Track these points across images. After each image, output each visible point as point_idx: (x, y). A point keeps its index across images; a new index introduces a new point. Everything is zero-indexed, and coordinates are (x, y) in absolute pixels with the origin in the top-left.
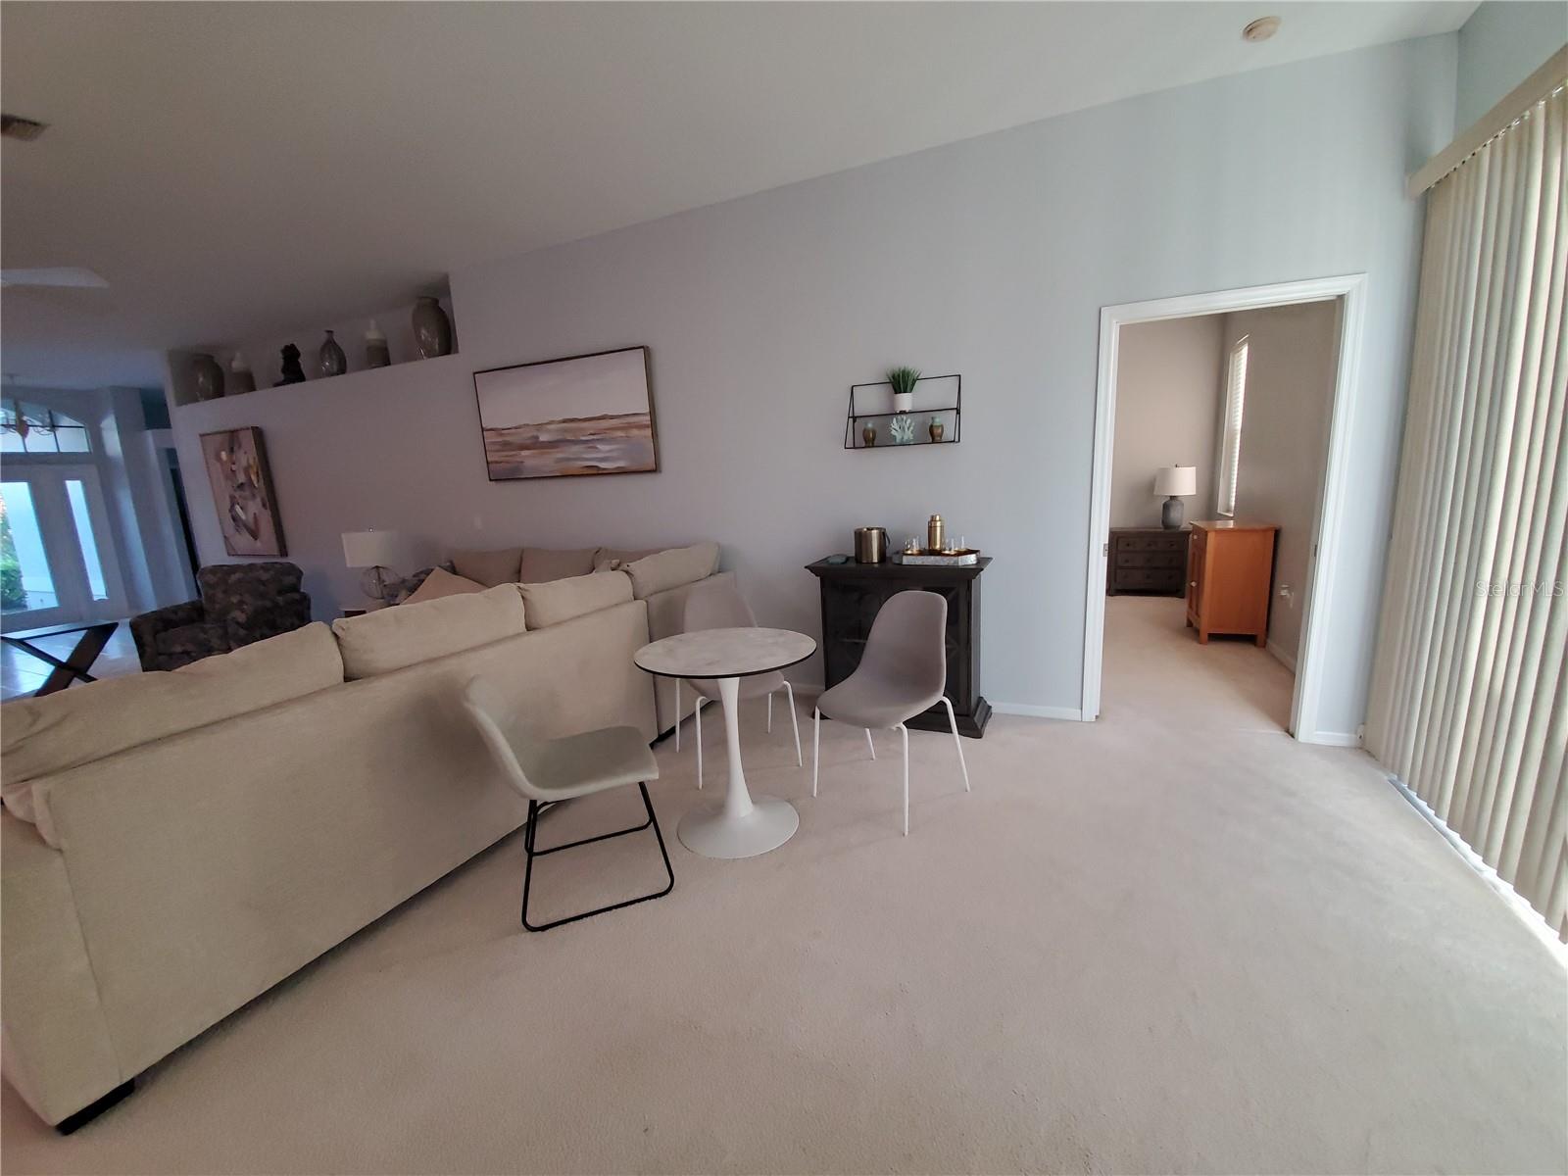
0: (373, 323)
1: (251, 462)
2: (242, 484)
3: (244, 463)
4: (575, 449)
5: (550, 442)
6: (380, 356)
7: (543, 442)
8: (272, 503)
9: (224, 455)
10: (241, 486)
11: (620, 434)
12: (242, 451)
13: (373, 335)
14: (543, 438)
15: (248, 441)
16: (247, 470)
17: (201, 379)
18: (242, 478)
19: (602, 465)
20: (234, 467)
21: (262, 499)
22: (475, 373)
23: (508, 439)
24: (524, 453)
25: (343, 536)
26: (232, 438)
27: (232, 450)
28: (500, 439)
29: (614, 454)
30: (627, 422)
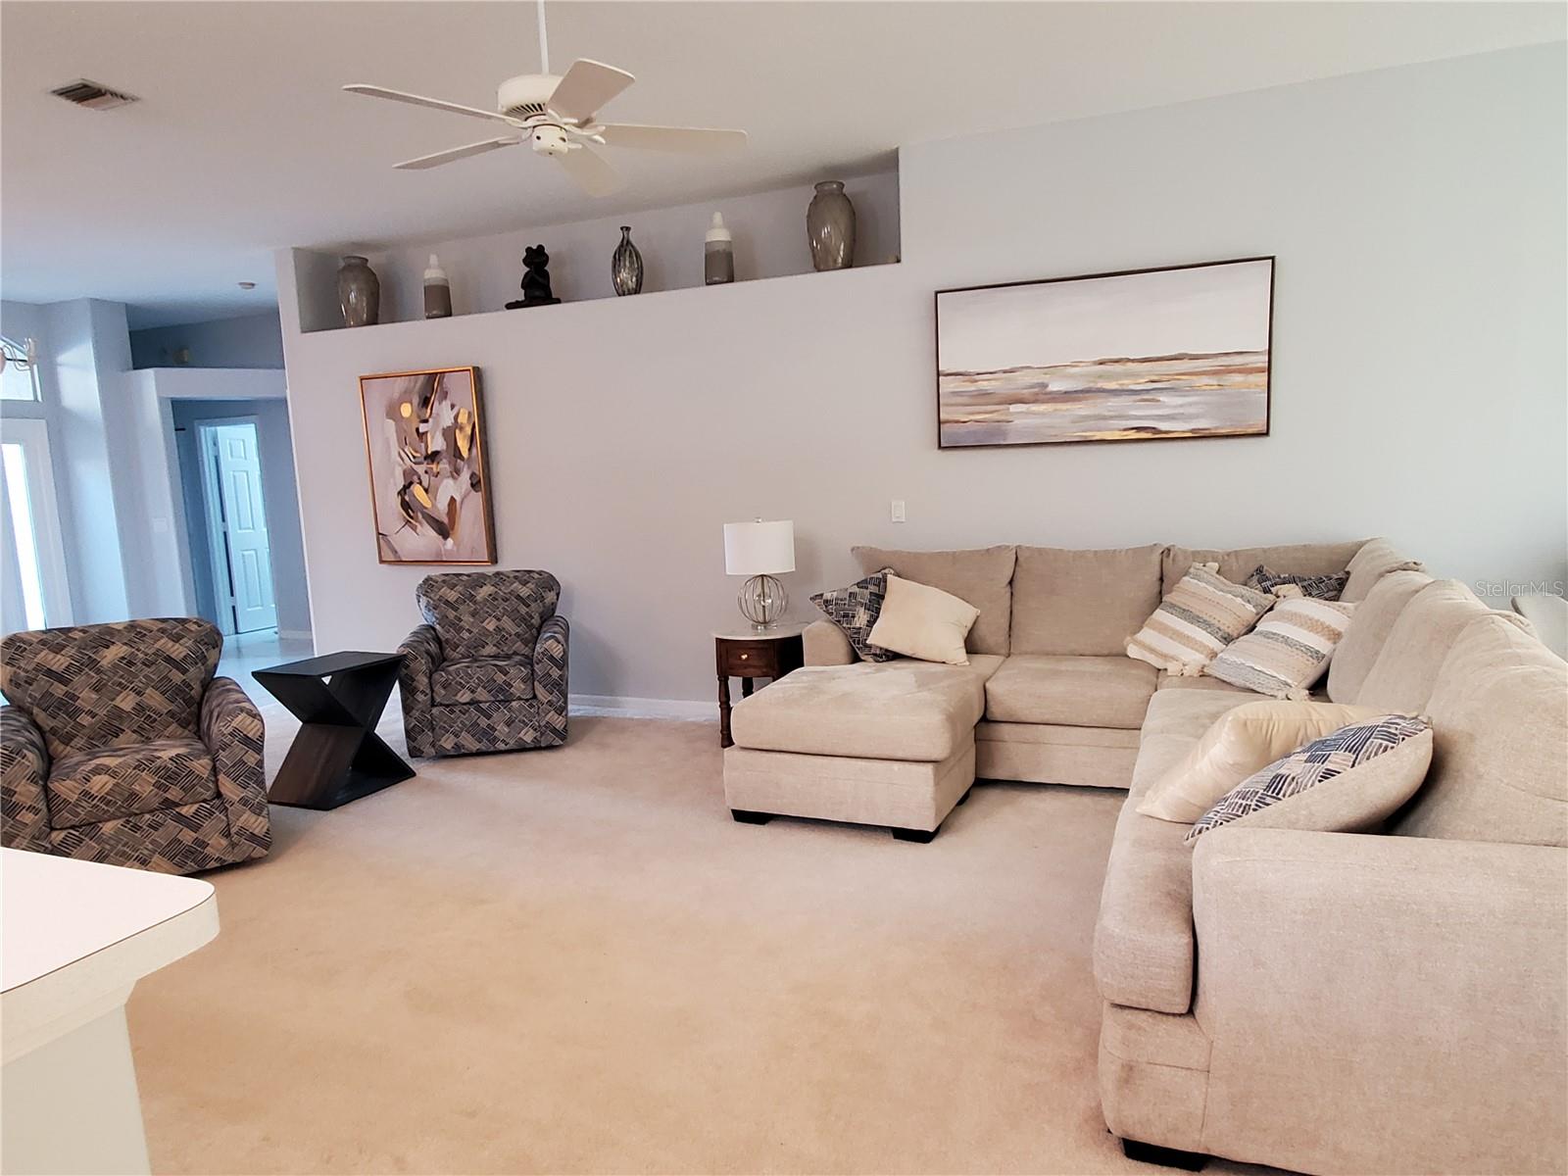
0: (718, 218)
1: (463, 419)
2: (436, 453)
3: (448, 422)
4: (1114, 403)
5: (1066, 393)
6: (722, 268)
7: (1051, 393)
8: (483, 483)
9: (406, 410)
10: (433, 457)
11: (1205, 380)
12: (446, 404)
13: (719, 235)
14: (1054, 387)
15: (462, 390)
16: (449, 434)
17: (352, 296)
18: (437, 443)
19: (1163, 426)
20: (423, 428)
21: (473, 475)
22: (937, 293)
23: (984, 385)
24: (1013, 408)
25: (725, 526)
26: (430, 388)
27: (425, 402)
28: (972, 388)
29: (1192, 410)
30: (1225, 366)
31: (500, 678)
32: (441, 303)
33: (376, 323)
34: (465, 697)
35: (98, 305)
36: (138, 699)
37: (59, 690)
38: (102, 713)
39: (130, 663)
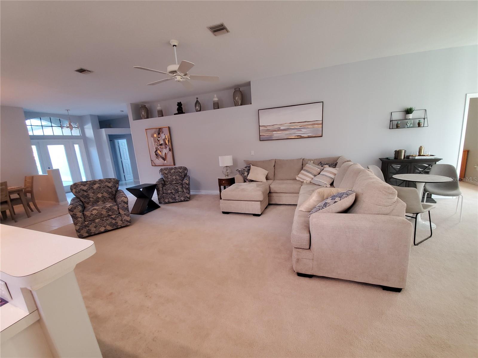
0: (215, 96)
1: (167, 137)
2: (162, 144)
3: (164, 138)
4: (293, 131)
5: (284, 129)
6: (217, 106)
7: (281, 129)
8: (171, 150)
9: (155, 136)
10: (161, 145)
11: (310, 126)
12: (163, 134)
13: (216, 99)
14: (282, 128)
15: (166, 131)
16: (164, 140)
17: (143, 113)
18: (162, 142)
19: (302, 135)
20: (159, 139)
21: (169, 148)
22: (259, 110)
23: (268, 128)
24: (274, 132)
26: (160, 131)
27: (159, 134)
28: (266, 129)
29: (307, 132)
30: (314, 123)
31: (176, 188)
32: (161, 114)
33: (148, 118)
34: (169, 192)
35: (92, 116)
36: (102, 195)
37: (85, 194)
38: (95, 198)
39: (100, 188)
